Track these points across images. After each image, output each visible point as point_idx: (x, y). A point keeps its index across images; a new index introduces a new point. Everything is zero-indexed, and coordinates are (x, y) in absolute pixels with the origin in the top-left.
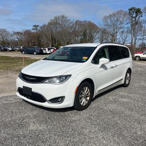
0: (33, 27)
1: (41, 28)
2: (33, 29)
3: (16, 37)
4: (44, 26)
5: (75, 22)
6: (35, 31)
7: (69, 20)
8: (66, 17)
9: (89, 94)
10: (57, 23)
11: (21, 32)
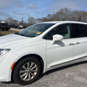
0: (48, 16)
1: (52, 16)
2: (47, 17)
3: (38, 21)
4: (54, 15)
5: (73, 12)
6: (49, 18)
7: (70, 11)
8: (68, 9)
9: (37, 69)
10: (62, 13)
11: (41, 18)
